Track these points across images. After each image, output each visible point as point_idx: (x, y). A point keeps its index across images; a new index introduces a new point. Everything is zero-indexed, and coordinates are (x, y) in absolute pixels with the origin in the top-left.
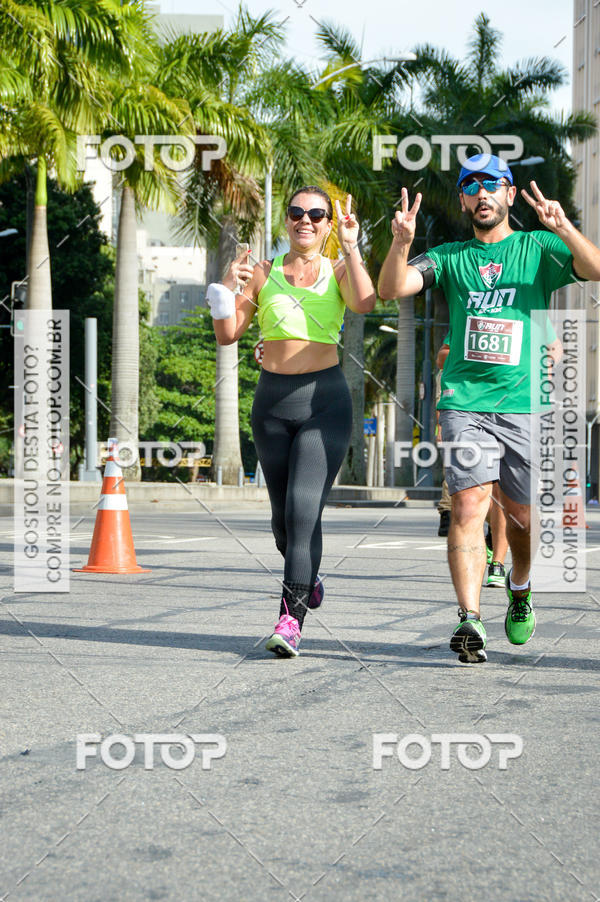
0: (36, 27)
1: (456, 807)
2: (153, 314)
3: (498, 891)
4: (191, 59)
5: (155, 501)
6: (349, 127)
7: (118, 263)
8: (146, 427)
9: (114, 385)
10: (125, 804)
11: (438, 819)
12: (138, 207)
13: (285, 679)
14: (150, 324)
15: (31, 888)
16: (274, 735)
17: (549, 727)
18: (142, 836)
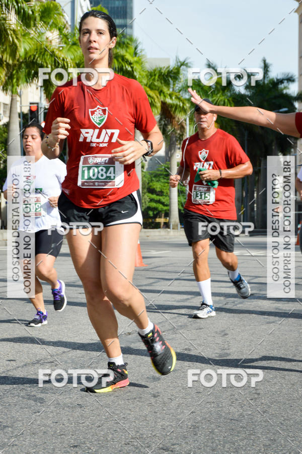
4: (159, 76)
6: (217, 99)
14: (145, 171)
16: (195, 331)
17: (294, 326)
18: (149, 372)
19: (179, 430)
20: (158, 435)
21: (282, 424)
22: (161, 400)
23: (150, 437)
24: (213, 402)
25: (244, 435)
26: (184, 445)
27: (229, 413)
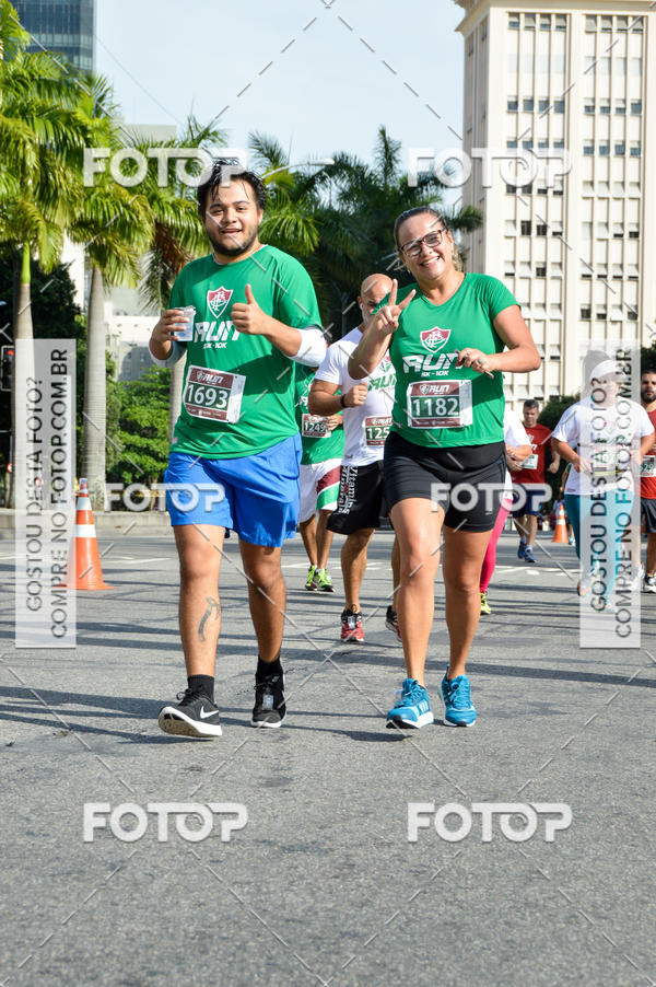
0: (21, 136)
1: (363, 790)
2: (118, 371)
3: (397, 863)
5: (119, 527)
6: (280, 219)
7: (89, 330)
8: (112, 464)
9: (86, 430)
10: (92, 789)
11: (349, 801)
12: (106, 282)
13: (224, 681)
14: (115, 379)
15: (14, 861)
19: (166, 942)
20: (117, 953)
21: (401, 929)
22: (128, 876)
23: (99, 957)
24: (249, 883)
25: (315, 955)
26: (176, 976)
27: (283, 906)
